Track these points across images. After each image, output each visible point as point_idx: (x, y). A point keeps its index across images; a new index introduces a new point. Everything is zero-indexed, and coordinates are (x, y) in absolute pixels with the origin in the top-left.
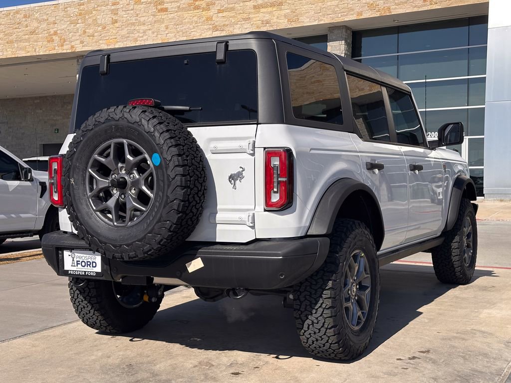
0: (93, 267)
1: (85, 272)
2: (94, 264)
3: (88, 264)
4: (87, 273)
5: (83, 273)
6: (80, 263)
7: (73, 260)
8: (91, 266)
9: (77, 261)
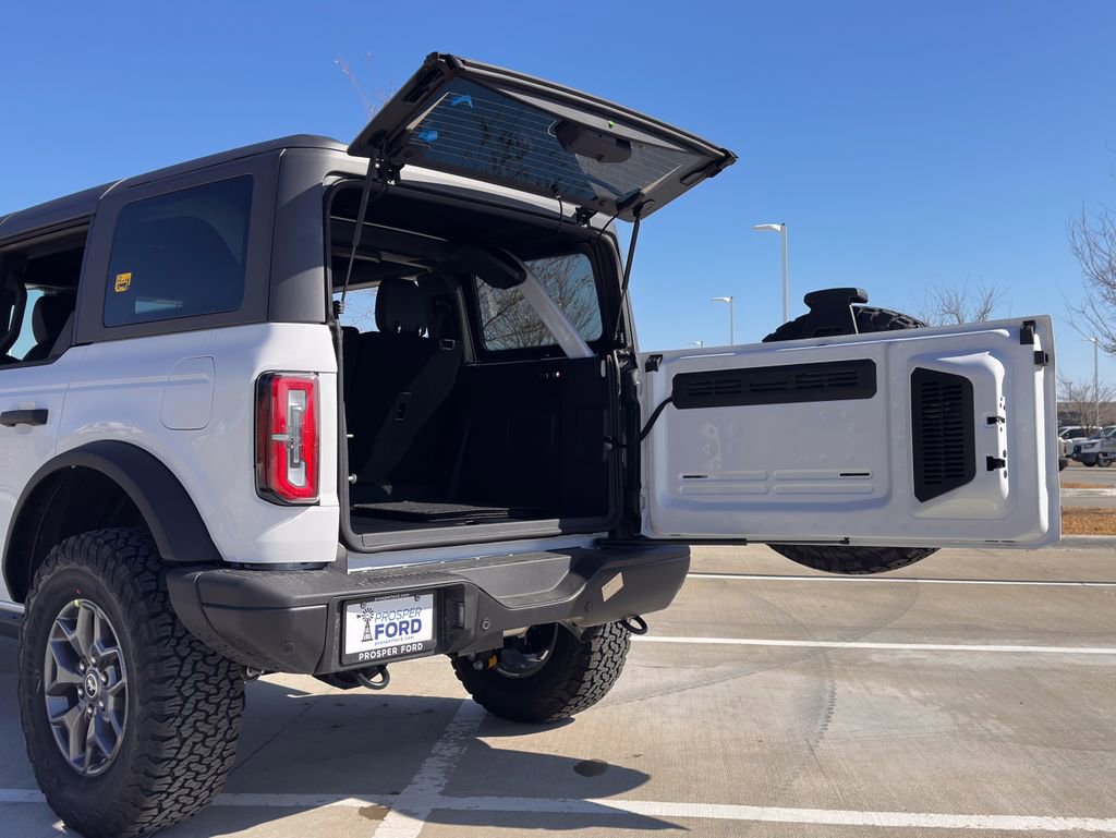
0: (413, 632)
1: (399, 647)
2: (416, 625)
3: (402, 628)
4: (403, 649)
5: (395, 652)
6: (384, 629)
7: (368, 626)
8: (409, 630)
9: (377, 627)
